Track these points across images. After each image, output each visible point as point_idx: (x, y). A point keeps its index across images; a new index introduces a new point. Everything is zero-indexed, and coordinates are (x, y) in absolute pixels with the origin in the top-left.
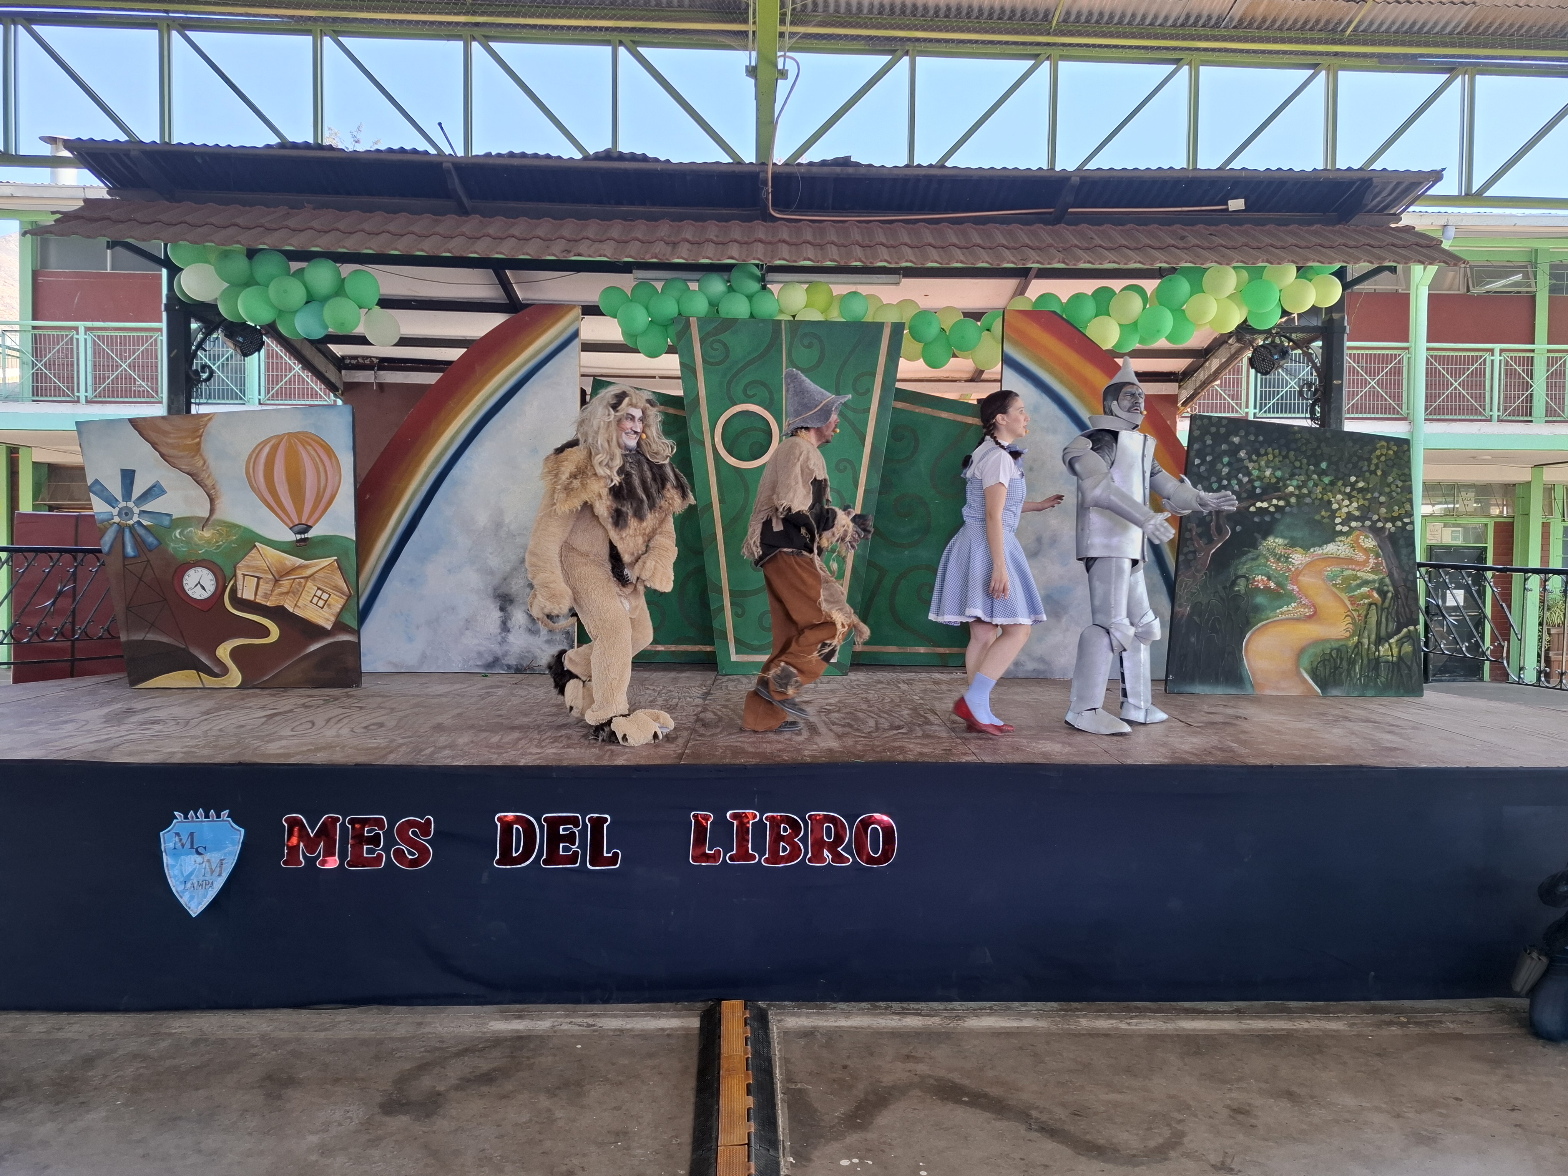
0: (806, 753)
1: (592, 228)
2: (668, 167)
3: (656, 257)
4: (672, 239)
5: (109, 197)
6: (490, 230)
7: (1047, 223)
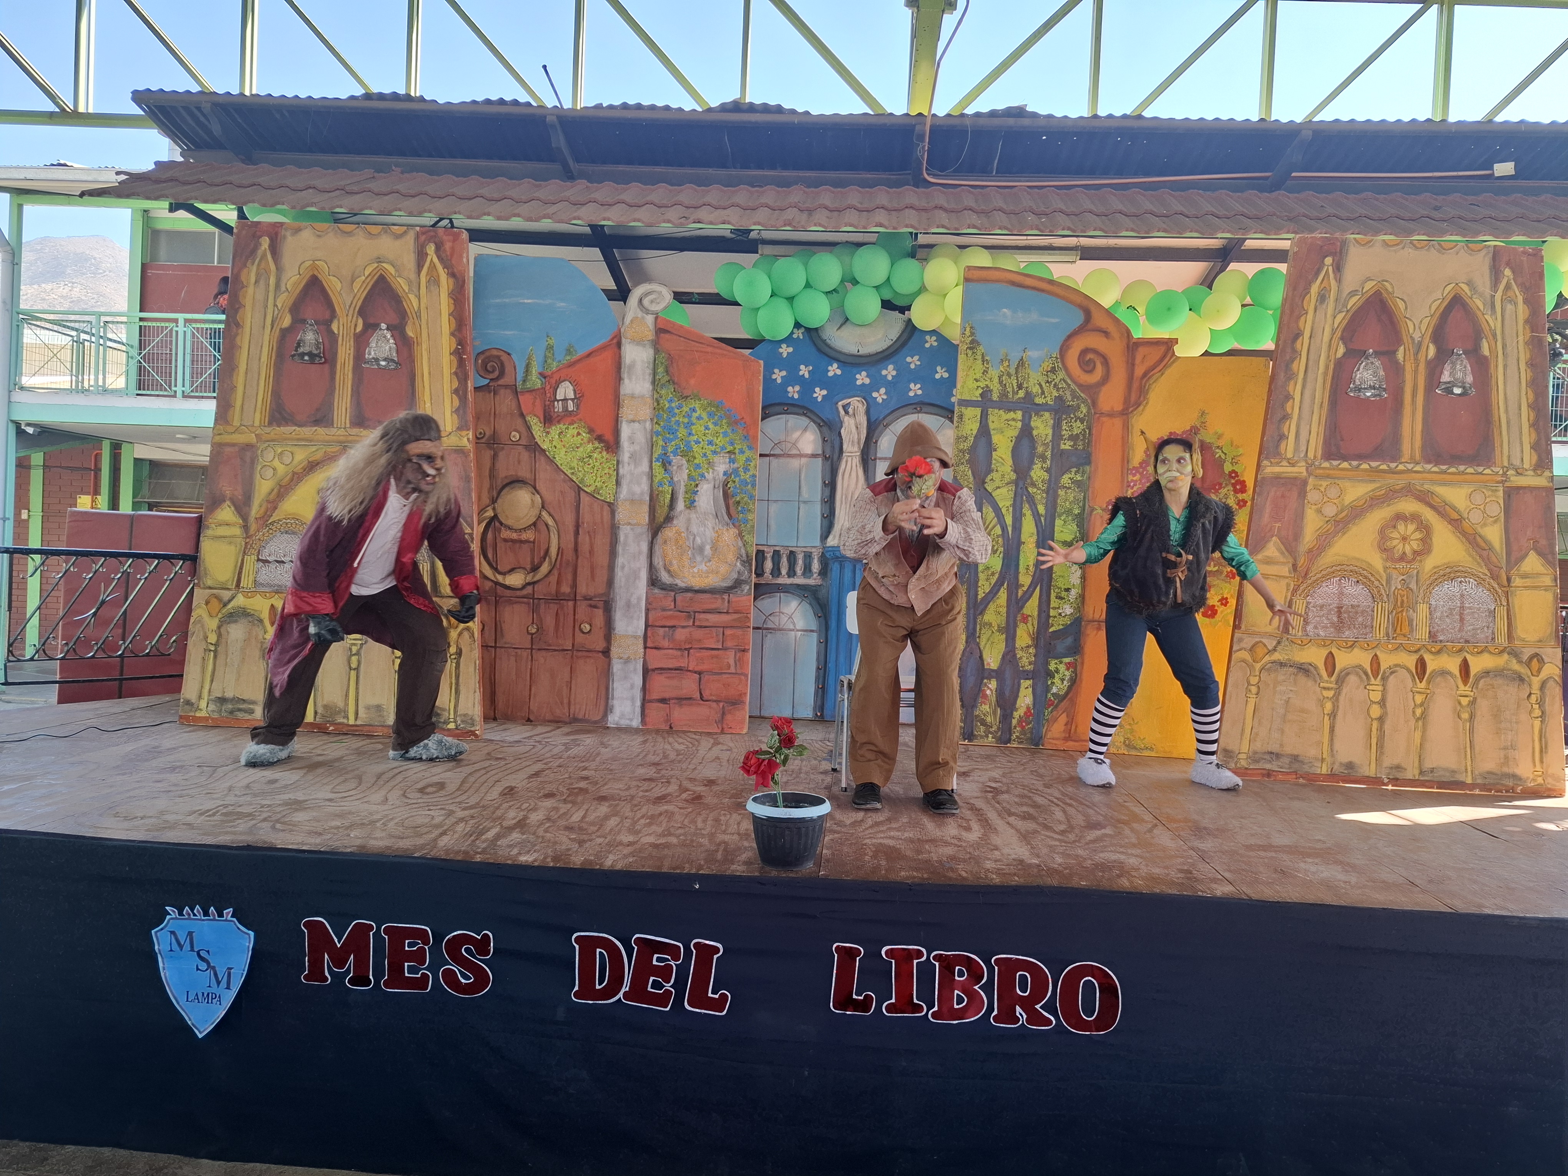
0: (989, 865)
1: (714, 194)
2: (804, 119)
3: (789, 225)
4: (807, 205)
5: (182, 159)
6: (597, 195)
7: (1261, 189)
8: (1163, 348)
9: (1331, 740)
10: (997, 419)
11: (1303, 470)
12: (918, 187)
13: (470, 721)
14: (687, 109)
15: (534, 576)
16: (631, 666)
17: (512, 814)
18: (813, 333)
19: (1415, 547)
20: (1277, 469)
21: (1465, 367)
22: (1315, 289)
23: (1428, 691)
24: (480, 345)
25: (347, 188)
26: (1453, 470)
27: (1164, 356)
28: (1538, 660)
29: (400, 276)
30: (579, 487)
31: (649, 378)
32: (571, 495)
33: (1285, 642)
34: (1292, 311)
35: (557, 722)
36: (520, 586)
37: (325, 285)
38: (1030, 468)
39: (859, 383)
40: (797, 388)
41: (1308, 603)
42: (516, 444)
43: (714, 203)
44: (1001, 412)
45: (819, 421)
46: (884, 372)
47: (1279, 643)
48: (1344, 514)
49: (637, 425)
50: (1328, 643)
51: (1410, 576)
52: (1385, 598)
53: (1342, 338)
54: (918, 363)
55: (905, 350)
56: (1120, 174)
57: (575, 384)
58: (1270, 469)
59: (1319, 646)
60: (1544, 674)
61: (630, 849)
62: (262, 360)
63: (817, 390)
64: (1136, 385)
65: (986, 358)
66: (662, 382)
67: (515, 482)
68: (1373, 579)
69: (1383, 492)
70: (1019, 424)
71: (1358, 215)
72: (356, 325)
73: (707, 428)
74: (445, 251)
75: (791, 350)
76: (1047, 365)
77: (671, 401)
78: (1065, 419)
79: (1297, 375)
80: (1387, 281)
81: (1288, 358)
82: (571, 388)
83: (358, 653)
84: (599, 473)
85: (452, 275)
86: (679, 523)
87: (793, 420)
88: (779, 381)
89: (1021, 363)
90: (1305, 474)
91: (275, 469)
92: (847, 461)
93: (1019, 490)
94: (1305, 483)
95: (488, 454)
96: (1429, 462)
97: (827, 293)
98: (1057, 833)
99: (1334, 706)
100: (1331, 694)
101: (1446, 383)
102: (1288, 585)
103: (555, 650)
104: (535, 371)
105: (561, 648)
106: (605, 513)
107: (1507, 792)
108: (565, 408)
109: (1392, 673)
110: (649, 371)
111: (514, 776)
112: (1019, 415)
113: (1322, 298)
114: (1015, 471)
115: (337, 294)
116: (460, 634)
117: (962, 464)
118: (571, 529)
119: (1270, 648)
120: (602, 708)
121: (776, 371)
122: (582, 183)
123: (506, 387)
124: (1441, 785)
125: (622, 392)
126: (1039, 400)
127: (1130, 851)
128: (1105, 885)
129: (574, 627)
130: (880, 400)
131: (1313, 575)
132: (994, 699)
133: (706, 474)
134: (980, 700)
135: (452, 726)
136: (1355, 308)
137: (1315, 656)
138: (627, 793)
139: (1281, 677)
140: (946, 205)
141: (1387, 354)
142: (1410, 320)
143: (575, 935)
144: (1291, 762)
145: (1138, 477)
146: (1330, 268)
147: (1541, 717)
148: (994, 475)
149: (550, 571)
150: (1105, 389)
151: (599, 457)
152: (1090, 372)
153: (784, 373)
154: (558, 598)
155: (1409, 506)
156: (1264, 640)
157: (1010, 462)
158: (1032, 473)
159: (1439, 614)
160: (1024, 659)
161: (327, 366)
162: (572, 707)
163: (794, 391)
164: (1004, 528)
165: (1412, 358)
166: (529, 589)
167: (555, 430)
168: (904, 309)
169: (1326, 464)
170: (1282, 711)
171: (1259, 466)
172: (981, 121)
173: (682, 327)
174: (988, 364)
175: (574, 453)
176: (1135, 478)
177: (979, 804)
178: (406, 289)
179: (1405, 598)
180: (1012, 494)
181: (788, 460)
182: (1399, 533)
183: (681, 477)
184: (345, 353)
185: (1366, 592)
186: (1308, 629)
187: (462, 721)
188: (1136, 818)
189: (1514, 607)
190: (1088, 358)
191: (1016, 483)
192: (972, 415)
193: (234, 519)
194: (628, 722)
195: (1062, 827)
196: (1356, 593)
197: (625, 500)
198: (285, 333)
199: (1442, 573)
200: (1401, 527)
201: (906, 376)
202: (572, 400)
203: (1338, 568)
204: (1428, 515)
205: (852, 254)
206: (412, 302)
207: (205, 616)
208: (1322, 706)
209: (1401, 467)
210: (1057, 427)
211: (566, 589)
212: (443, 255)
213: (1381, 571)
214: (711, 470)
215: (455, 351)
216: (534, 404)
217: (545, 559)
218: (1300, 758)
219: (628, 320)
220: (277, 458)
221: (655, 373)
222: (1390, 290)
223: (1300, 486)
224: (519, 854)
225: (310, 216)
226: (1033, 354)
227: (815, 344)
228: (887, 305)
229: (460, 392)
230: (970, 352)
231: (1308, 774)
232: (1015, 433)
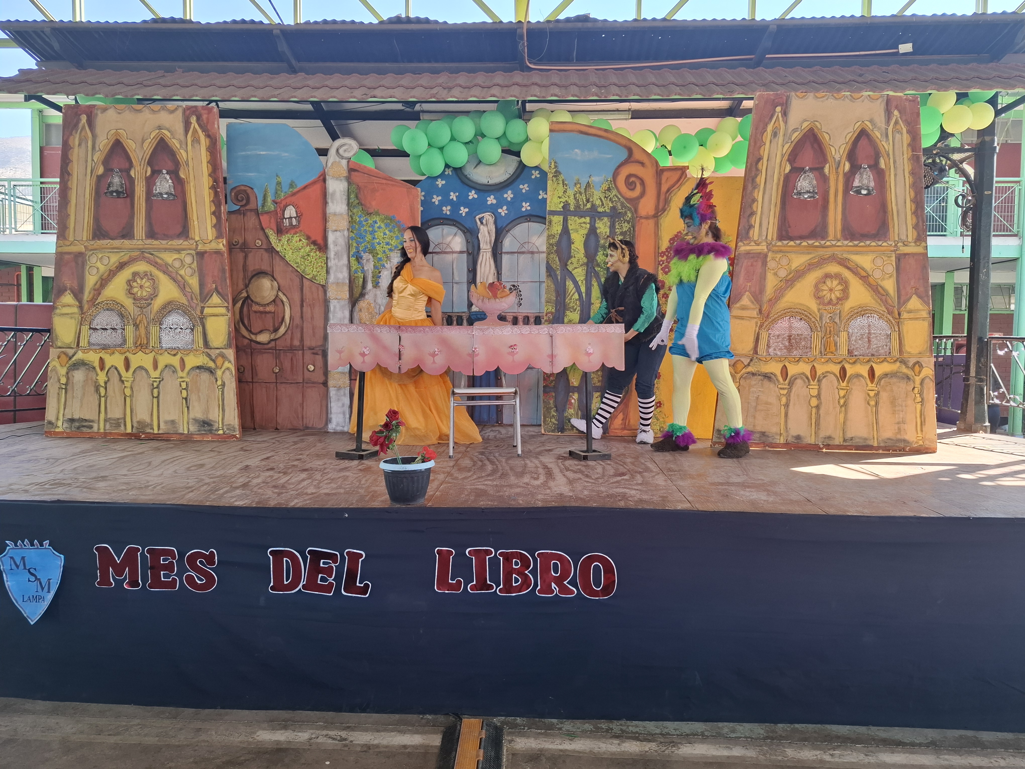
0: (540, 497)
1: (388, 79)
2: (445, 27)
3: (434, 97)
4: (448, 85)
5: (36, 67)
6: (310, 83)
7: (748, 67)
8: (679, 173)
9: (786, 421)
10: (574, 222)
11: (765, 247)
12: (523, 72)
13: (232, 429)
14: (366, 22)
15: (275, 335)
16: (342, 392)
17: (241, 480)
18: (458, 171)
19: (838, 295)
20: (748, 248)
21: (869, 176)
22: (770, 128)
23: (848, 388)
24: (231, 183)
25: (145, 83)
26: (862, 244)
27: (680, 178)
28: (919, 366)
29: (174, 138)
30: (302, 275)
31: (345, 202)
32: (297, 281)
33: (755, 360)
34: (755, 143)
35: (294, 430)
36: (267, 342)
37: (125, 145)
38: (596, 254)
39: (489, 203)
40: (449, 208)
41: (770, 334)
42: (259, 248)
43: (387, 85)
44: (576, 218)
45: (464, 229)
46: (505, 196)
47: (751, 360)
48: (791, 276)
49: (338, 233)
50: (783, 359)
51: (835, 314)
52: (819, 329)
53: (789, 160)
54: (528, 189)
55: (519, 180)
56: (656, 59)
57: (296, 207)
58: (743, 248)
59: (777, 361)
60: (922, 375)
61: (311, 496)
62: (86, 196)
63: (462, 208)
64: (662, 197)
65: (566, 182)
66: (354, 204)
67: (260, 273)
68: (811, 317)
69: (817, 260)
70: (588, 226)
71: (808, 81)
72: (146, 172)
73: (385, 234)
74: (203, 121)
75: (444, 182)
76: (605, 186)
77: (360, 217)
78: (618, 221)
79: (760, 186)
80: (817, 121)
81: (753, 174)
82: (294, 210)
83: (158, 387)
84: (315, 266)
85: (208, 136)
86: (369, 297)
87: (448, 230)
88: (437, 203)
89: (588, 185)
90: (766, 250)
91: (98, 269)
92: (483, 255)
93: (589, 270)
94: (766, 256)
95: (241, 256)
96: (846, 239)
97: (466, 144)
98: (593, 479)
99: (787, 400)
100: (785, 392)
101: (856, 187)
102: (757, 323)
103: (292, 383)
104: (269, 199)
105: (295, 382)
106: (320, 292)
107: (900, 451)
108: (291, 223)
109: (824, 377)
110: (345, 197)
111: (252, 460)
112: (588, 219)
113: (775, 134)
114: (587, 255)
115: (133, 152)
116: (223, 372)
117: (552, 253)
118: (298, 303)
119: (746, 364)
120: (324, 419)
121: (435, 196)
122: (302, 75)
123: (251, 210)
124: (857, 448)
125: (327, 212)
126: (600, 210)
127: (634, 487)
128: (608, 505)
129: (303, 367)
130: (503, 214)
131: (773, 316)
132: (576, 405)
133: (386, 264)
134: (568, 406)
135: (221, 432)
136: (796, 140)
137: (775, 368)
138: (323, 467)
139: (753, 383)
140: (539, 82)
141: (818, 170)
142: (833, 146)
143: (270, 550)
144: (760, 437)
145: (665, 257)
146: (780, 114)
147: (921, 402)
148: (573, 260)
149: (286, 332)
150: (643, 201)
151: (314, 255)
152: (633, 189)
153: (440, 198)
154: (292, 349)
155: (834, 268)
156: (742, 359)
157: (583, 251)
158: (597, 258)
159: (854, 338)
160: (595, 379)
161: (128, 199)
162: (305, 420)
163: (447, 210)
164: (580, 294)
165: (834, 171)
166: (273, 344)
167: (284, 238)
168: (518, 154)
169: (779, 243)
170: (754, 404)
171: (736, 246)
172: (561, 25)
173: (365, 167)
174: (566, 186)
175: (297, 253)
176: (663, 259)
177: (550, 466)
178: (178, 146)
179: (832, 329)
180: (584, 272)
181: (444, 255)
182: (828, 286)
183: (369, 267)
184: (140, 190)
185: (806, 326)
186: (770, 351)
187: (228, 429)
188: (647, 470)
189: (903, 332)
190: (631, 181)
191: (587, 264)
192: (557, 221)
193: (73, 302)
194: (341, 428)
195: (596, 476)
196: (800, 326)
197: (333, 283)
198: (100, 178)
199: (856, 311)
200: (829, 282)
201: (519, 197)
202: (295, 218)
203: (788, 311)
204: (847, 274)
205: (480, 117)
206: (182, 155)
207: (58, 367)
208: (779, 400)
209: (828, 243)
210: (612, 227)
211: (296, 343)
212: (202, 123)
213: (816, 311)
214: (389, 262)
215: (212, 186)
216: (270, 221)
217: (282, 324)
218: (766, 434)
219: (329, 164)
220: (99, 261)
221: (349, 199)
222: (819, 127)
223: (763, 258)
224: (236, 501)
225: (119, 101)
226: (595, 179)
227: (460, 179)
228: (505, 151)
229: (216, 214)
230: (554, 179)
231: (772, 443)
232: (586, 232)
